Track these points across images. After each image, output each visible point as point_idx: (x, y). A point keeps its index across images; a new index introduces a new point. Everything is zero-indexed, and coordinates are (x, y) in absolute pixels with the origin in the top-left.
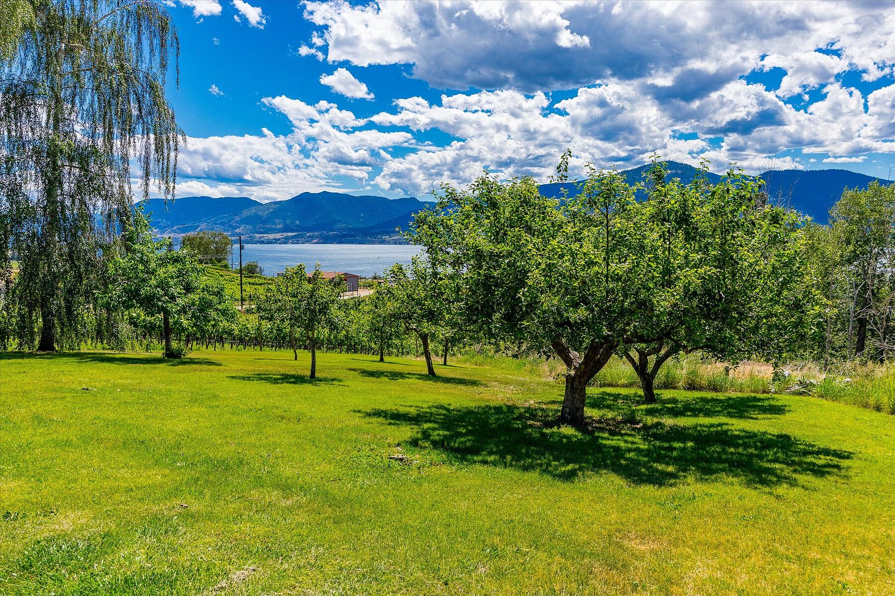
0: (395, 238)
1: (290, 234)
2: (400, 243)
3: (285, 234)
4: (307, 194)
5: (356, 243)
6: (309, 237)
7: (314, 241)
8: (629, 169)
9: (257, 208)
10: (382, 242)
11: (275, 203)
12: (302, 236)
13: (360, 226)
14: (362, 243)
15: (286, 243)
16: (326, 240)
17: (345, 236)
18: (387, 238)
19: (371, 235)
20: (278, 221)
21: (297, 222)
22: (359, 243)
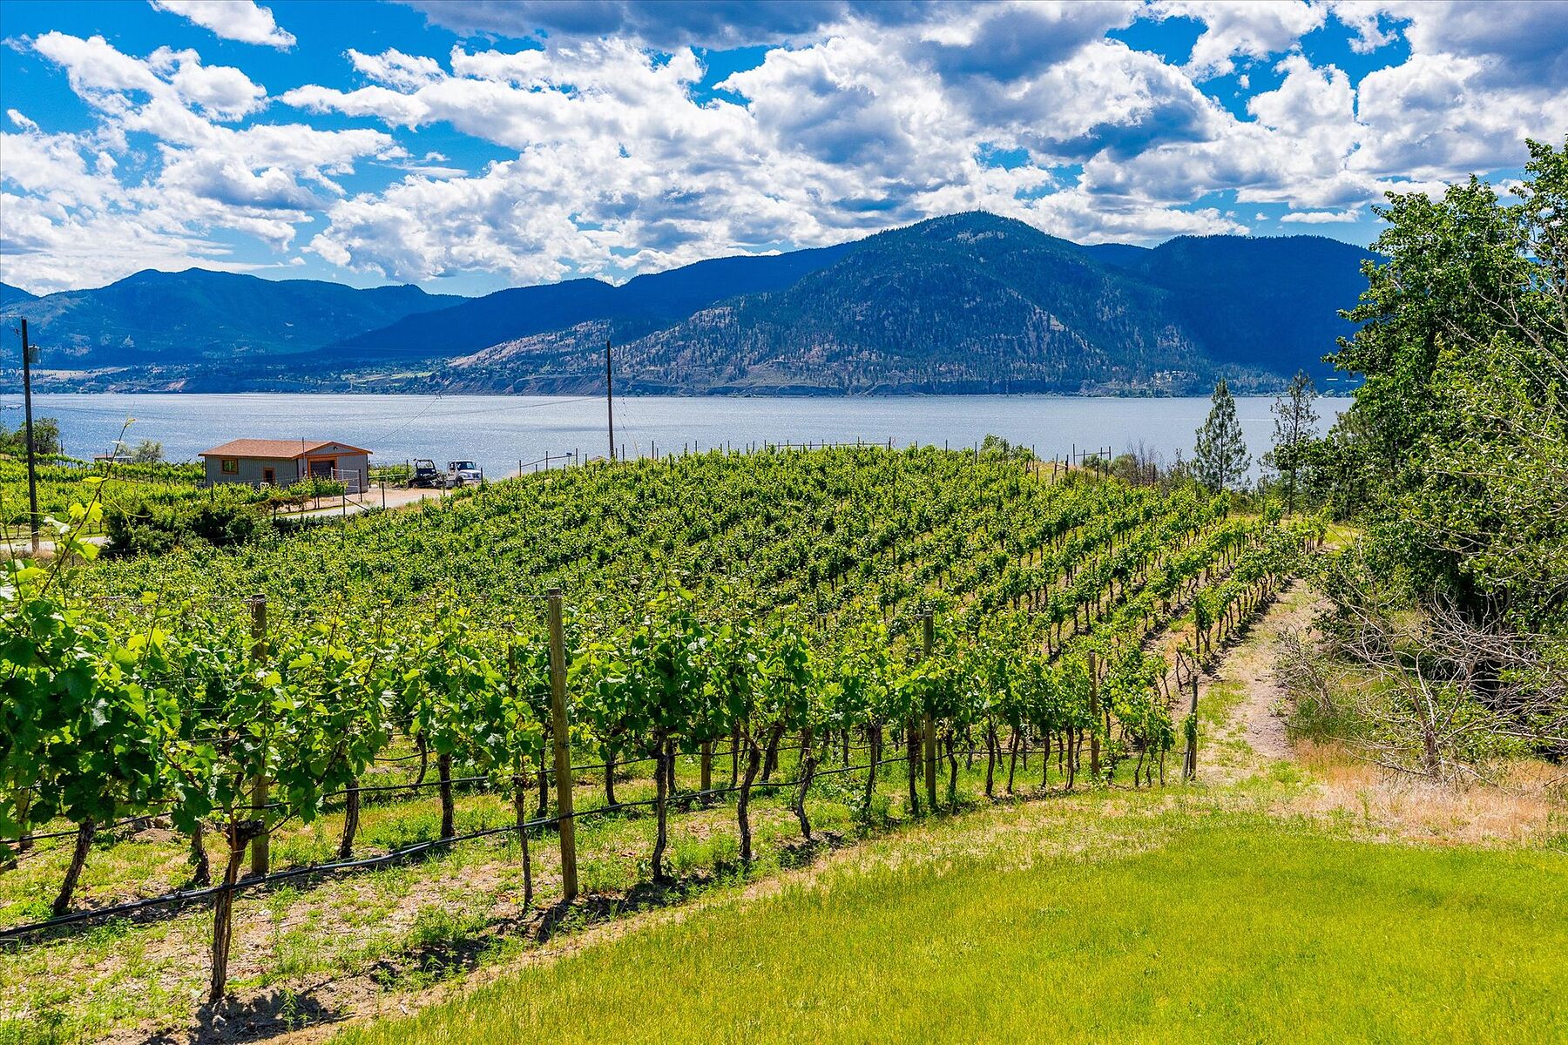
0: (372, 378)
1: (110, 370)
2: (385, 391)
3: (98, 372)
4: (150, 274)
5: (277, 392)
6: (160, 376)
7: (172, 386)
8: (896, 227)
9: (24, 305)
10: (342, 388)
11: (71, 295)
12: (139, 374)
13: (282, 349)
14: (291, 391)
15: (101, 391)
16: (202, 383)
17: (252, 374)
18: (351, 378)
19: (313, 371)
20: (77, 338)
21: (128, 341)
22: (285, 391)
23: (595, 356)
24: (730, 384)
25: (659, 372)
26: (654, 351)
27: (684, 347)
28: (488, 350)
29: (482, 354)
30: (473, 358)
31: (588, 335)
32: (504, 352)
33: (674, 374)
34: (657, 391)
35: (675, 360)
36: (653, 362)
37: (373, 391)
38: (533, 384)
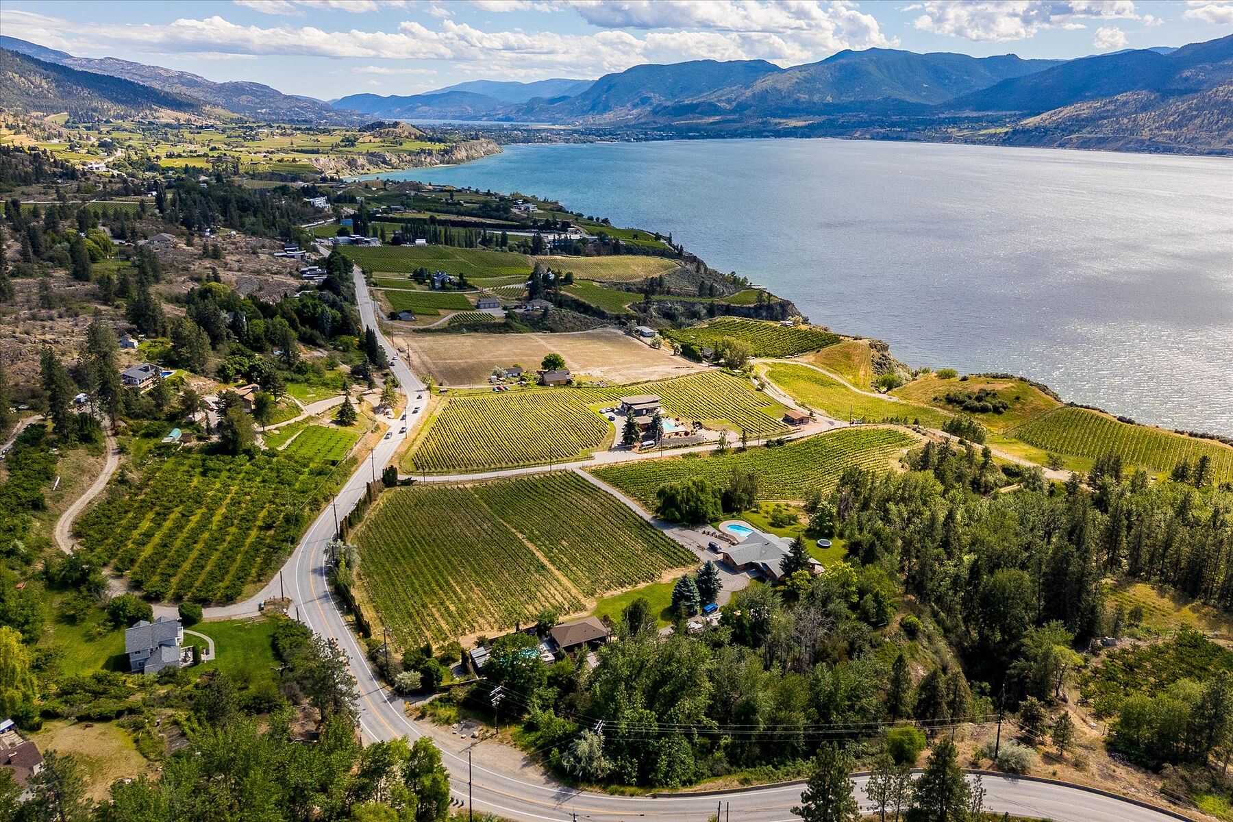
9: (776, 76)
11: (801, 69)
20: (802, 97)
23: (1126, 121)
24: (1227, 147)
25: (1171, 135)
26: (1171, 119)
27: (1196, 117)
28: (1050, 112)
29: (1044, 116)
30: (1038, 118)
31: (1125, 103)
32: (1061, 115)
33: (1183, 137)
34: (1167, 150)
35: (1186, 126)
36: (1169, 128)
37: (966, 142)
38: (1075, 141)
